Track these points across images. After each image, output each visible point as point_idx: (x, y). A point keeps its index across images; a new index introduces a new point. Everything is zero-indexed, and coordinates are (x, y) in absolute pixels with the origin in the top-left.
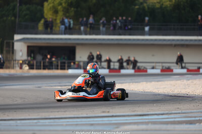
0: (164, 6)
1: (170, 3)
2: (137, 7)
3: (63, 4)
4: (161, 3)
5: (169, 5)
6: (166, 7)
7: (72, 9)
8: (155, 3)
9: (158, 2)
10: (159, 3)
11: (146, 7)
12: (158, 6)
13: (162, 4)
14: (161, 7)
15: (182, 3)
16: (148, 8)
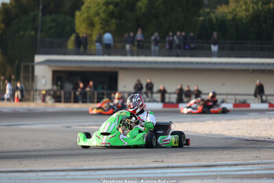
0: (238, 17)
1: (247, 13)
2: (201, 18)
3: (102, 14)
4: (234, 13)
5: (244, 17)
6: (241, 19)
7: (114, 21)
8: (225, 13)
9: (229, 12)
10: (231, 13)
11: (214, 19)
12: (230, 17)
13: (236, 15)
14: (234, 19)
15: (263, 13)
16: (217, 20)
